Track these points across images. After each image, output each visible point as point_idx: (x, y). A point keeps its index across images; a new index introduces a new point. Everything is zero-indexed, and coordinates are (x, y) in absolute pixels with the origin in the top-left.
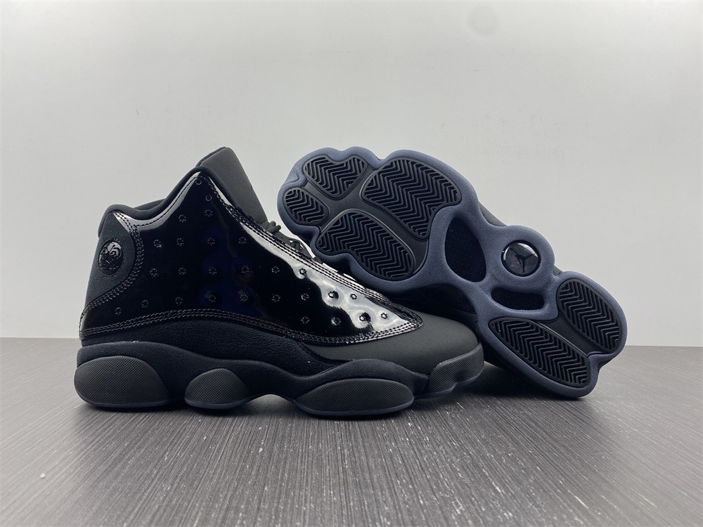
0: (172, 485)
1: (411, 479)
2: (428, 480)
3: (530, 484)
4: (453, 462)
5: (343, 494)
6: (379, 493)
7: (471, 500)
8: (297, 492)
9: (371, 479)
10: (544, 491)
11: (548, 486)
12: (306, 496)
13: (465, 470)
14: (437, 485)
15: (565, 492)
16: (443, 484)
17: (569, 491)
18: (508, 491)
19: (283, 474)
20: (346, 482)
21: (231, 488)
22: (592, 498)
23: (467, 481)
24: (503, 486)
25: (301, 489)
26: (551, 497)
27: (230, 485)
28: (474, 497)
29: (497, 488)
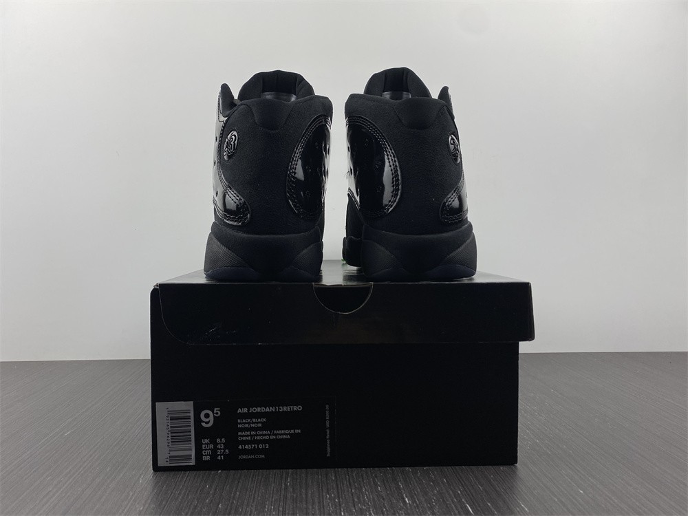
0: (144, 506)
1: (338, 493)
2: (352, 495)
3: (434, 495)
4: (376, 477)
5: (281, 509)
6: (310, 507)
7: (382, 511)
8: (245, 507)
9: (306, 495)
10: (443, 500)
11: (447, 496)
12: (251, 511)
13: (384, 484)
14: (359, 499)
15: (460, 501)
16: (363, 497)
17: (463, 500)
18: (414, 502)
19: (235, 492)
20: (285, 497)
21: (192, 507)
22: (479, 506)
23: (383, 494)
24: (411, 498)
25: (248, 505)
26: (447, 506)
27: (191, 504)
28: (385, 508)
29: (407, 500)
